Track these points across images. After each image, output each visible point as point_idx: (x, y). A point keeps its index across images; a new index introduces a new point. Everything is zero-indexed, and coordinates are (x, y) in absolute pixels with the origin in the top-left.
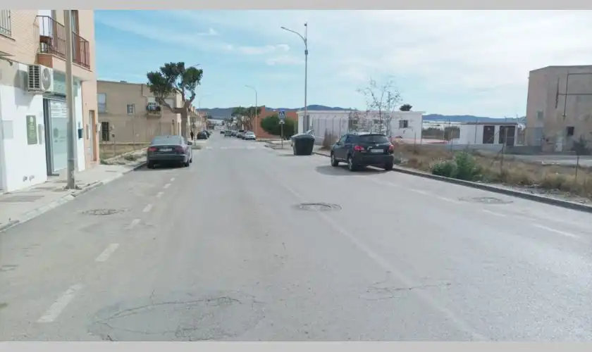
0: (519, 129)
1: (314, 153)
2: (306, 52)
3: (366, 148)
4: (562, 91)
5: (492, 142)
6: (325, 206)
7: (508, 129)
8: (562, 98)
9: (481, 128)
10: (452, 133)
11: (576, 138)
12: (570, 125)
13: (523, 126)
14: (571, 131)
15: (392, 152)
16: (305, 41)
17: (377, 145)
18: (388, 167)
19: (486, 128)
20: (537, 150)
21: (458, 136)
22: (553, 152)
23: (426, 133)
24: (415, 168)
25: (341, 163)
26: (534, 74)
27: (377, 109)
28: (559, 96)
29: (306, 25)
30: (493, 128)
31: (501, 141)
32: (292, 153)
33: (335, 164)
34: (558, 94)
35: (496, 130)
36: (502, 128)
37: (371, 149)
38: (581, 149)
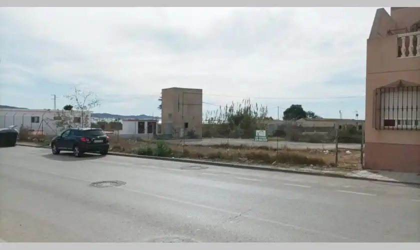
0: (159, 125)
3: (90, 140)
4: (181, 102)
5: (144, 133)
7: (152, 124)
8: (181, 106)
9: (137, 123)
10: (117, 126)
11: (189, 129)
12: (187, 122)
13: (160, 122)
14: (186, 125)
15: (108, 142)
17: (98, 137)
18: (105, 153)
19: (139, 123)
20: (170, 137)
21: (121, 129)
22: (179, 138)
26: (165, 91)
28: (180, 105)
30: (143, 123)
31: (149, 131)
33: (57, 153)
35: (145, 125)
36: (149, 123)
37: (94, 140)
38: (192, 135)
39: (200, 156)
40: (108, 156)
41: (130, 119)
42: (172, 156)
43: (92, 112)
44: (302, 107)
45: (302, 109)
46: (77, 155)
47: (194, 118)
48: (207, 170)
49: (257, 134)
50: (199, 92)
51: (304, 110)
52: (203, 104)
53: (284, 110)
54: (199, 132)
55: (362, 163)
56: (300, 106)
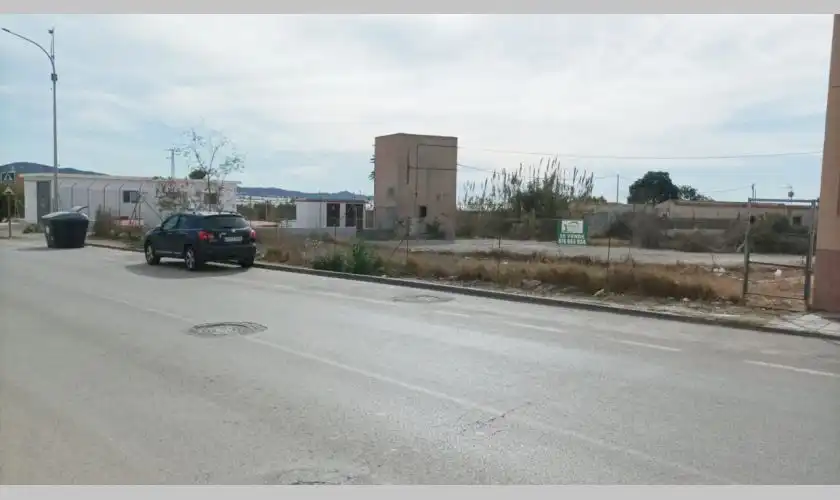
0: (370, 213)
1: (87, 244)
2: (54, 77)
3: (216, 236)
4: (412, 164)
5: (338, 225)
7: (355, 207)
8: (412, 172)
9: (324, 206)
11: (429, 219)
12: (424, 204)
13: (369, 206)
14: (423, 211)
15: (253, 240)
16: (52, 58)
17: (234, 230)
18: (246, 263)
19: (329, 206)
20: (390, 234)
21: (294, 217)
22: (407, 237)
24: (282, 262)
25: (163, 260)
26: (381, 141)
28: (411, 170)
29: (51, 32)
30: (338, 207)
31: (349, 224)
32: (46, 245)
33: (154, 262)
34: (409, 167)
35: (341, 210)
36: (348, 206)
37: (224, 236)
38: (434, 233)
39: (439, 274)
40: (253, 271)
42: (381, 273)
43: (240, 183)
44: (670, 177)
45: (668, 182)
46: (191, 266)
47: (438, 197)
48: (448, 304)
49: (563, 228)
50: (450, 144)
51: (674, 182)
52: (458, 167)
53: (632, 183)
54: (448, 225)
55: (806, 298)
56: (666, 174)
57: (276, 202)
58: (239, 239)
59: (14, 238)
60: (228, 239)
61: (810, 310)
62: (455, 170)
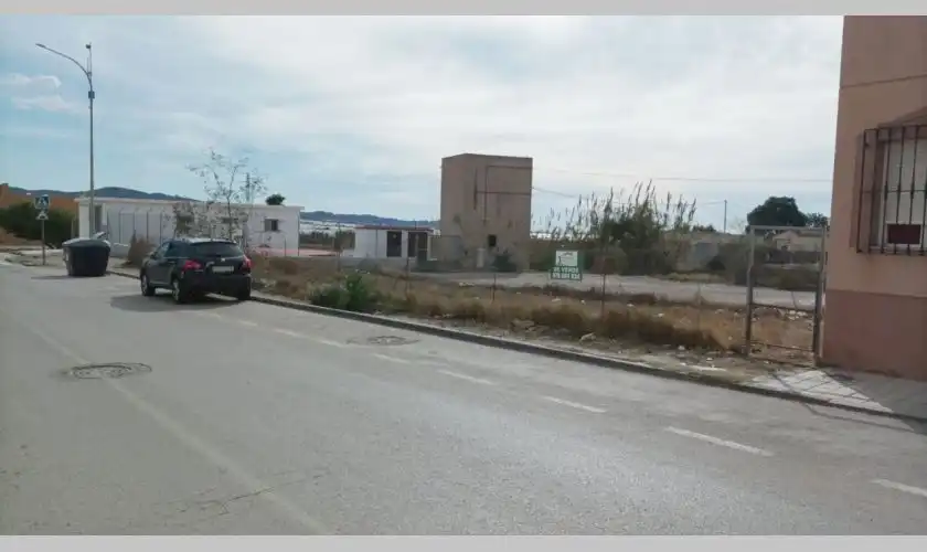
0: (433, 237)
1: (109, 273)
2: (91, 95)
3: (203, 264)
4: (481, 188)
5: (399, 254)
6: (120, 369)
7: (419, 236)
8: (481, 197)
9: (383, 235)
11: (498, 249)
12: (492, 233)
13: (437, 232)
14: (492, 241)
15: (248, 270)
16: (89, 74)
17: (223, 259)
18: (243, 296)
19: (390, 234)
20: (456, 266)
21: (352, 246)
22: (475, 269)
23: (306, 241)
26: (450, 164)
27: (223, 200)
28: (479, 195)
29: (89, 47)
30: (399, 235)
31: (411, 253)
32: (65, 272)
33: (149, 292)
34: (476, 192)
35: (403, 239)
36: (412, 236)
37: (212, 266)
38: (505, 265)
41: (370, 223)
44: (797, 204)
45: (795, 208)
46: (178, 298)
47: (510, 225)
49: (557, 261)
50: (525, 165)
51: (800, 209)
52: (533, 191)
54: (521, 256)
55: (815, 349)
56: (792, 200)
57: (333, 230)
58: (230, 269)
59: (48, 265)
60: (216, 269)
61: (820, 365)
62: (530, 194)
